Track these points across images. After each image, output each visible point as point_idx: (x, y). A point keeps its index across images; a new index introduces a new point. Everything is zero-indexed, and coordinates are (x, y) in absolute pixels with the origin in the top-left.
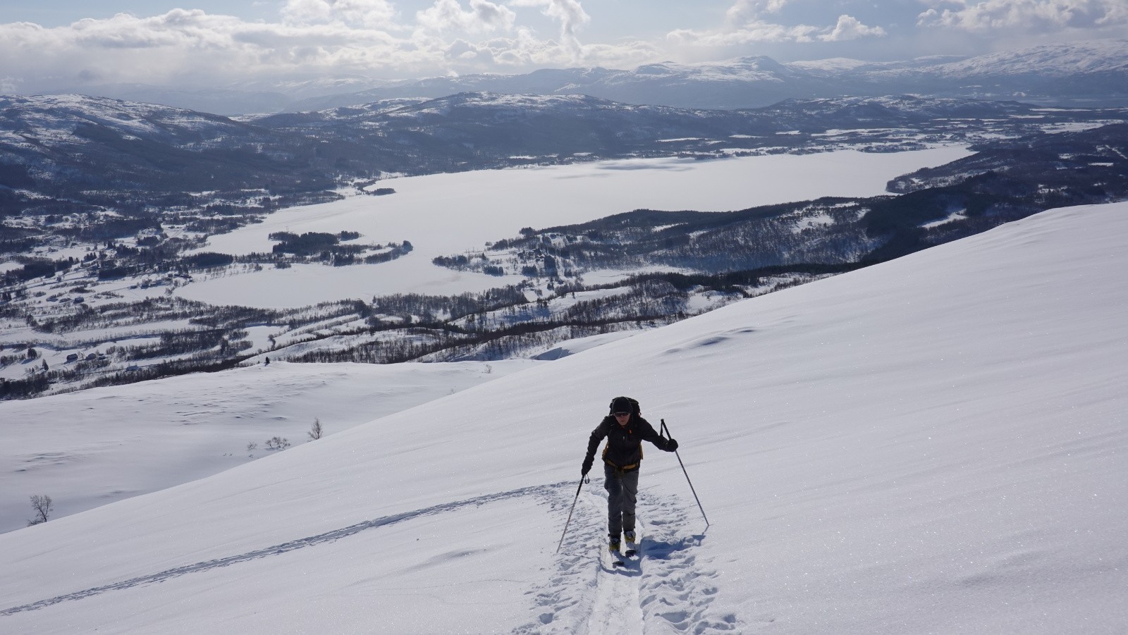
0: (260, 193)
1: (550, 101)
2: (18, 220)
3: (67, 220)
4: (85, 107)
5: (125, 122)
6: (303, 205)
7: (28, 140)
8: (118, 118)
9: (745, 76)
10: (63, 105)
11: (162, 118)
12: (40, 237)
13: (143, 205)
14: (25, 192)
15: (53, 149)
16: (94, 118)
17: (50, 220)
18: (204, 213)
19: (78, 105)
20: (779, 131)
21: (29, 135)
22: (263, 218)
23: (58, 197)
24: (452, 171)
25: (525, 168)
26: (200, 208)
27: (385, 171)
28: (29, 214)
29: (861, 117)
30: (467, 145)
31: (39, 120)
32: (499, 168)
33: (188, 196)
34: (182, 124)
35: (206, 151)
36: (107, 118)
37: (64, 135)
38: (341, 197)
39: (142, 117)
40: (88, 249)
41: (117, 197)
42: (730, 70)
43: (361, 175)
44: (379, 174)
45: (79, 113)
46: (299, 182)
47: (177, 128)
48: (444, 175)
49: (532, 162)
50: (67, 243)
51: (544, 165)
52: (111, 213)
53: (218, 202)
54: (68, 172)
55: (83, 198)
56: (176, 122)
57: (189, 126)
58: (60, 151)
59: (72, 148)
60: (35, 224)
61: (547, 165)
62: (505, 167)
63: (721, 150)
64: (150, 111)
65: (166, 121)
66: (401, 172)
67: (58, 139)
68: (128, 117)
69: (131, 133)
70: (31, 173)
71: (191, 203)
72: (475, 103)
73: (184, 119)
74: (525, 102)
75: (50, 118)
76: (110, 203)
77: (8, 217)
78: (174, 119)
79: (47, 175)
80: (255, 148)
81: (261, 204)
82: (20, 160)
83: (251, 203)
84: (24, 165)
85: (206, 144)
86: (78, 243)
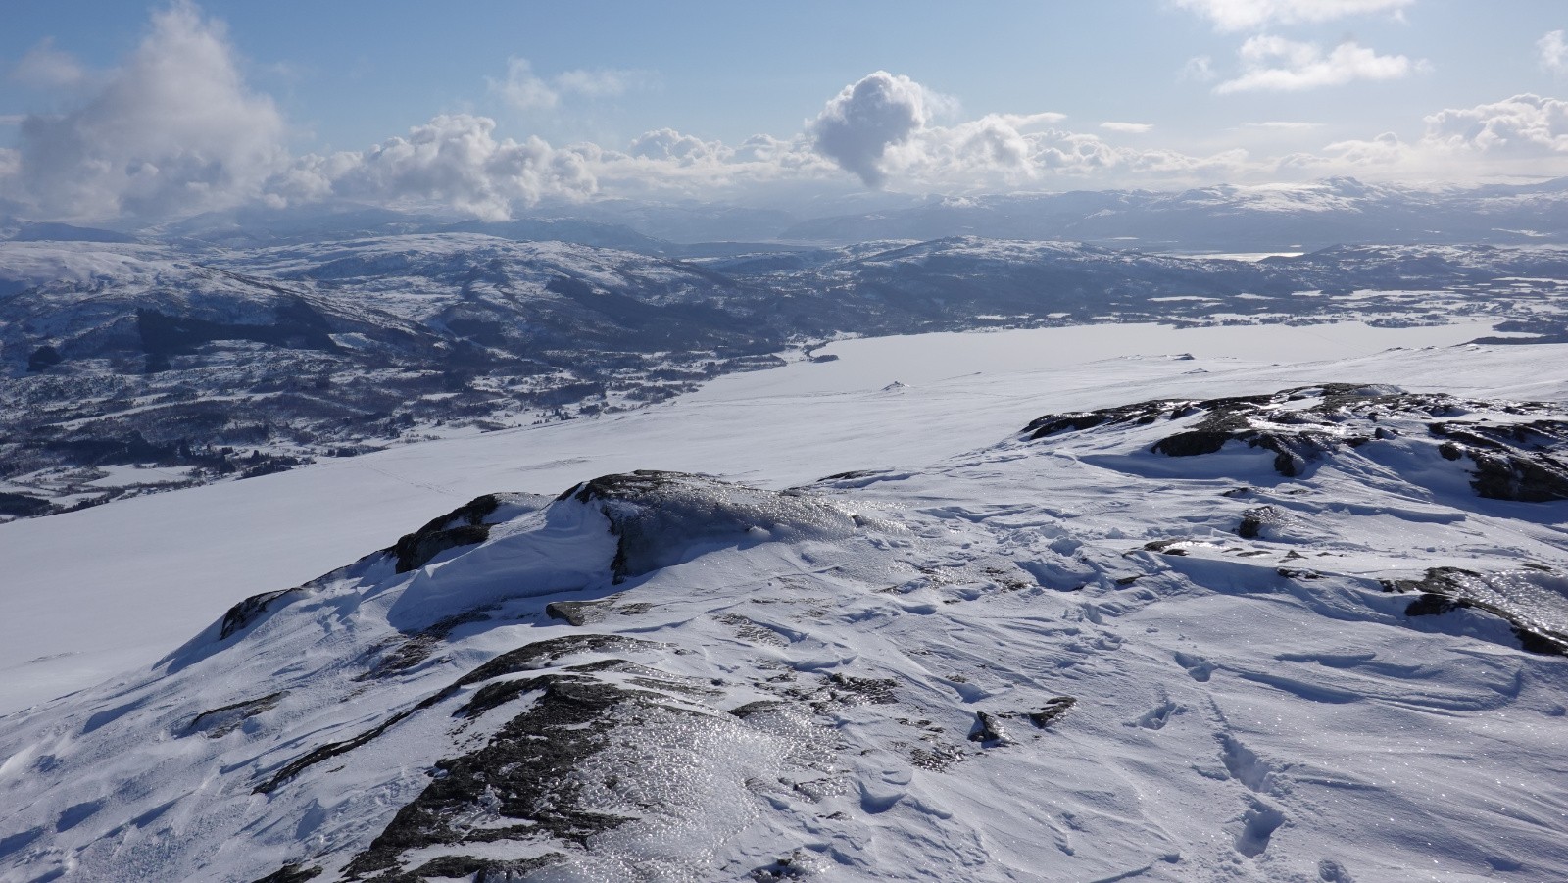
0: (708, 356)
1: (1040, 250)
2: (485, 382)
3: (526, 382)
4: (561, 259)
5: (597, 275)
6: (744, 371)
7: (506, 296)
8: (590, 270)
9: (1316, 205)
10: (541, 257)
11: (633, 269)
12: (500, 400)
13: (596, 367)
14: (496, 351)
15: (527, 305)
16: (566, 271)
17: (512, 382)
18: (649, 378)
19: (555, 256)
20: (1297, 290)
21: (506, 290)
22: (700, 386)
23: (524, 357)
24: (909, 333)
25: (986, 332)
26: (648, 371)
27: (842, 331)
28: (496, 375)
29: (1407, 274)
30: (936, 300)
31: (517, 273)
32: (960, 331)
33: (639, 358)
34: (651, 277)
35: (670, 307)
36: (580, 270)
37: (539, 290)
38: (784, 363)
39: (614, 269)
40: (538, 416)
41: (575, 358)
42: (1300, 197)
43: (816, 334)
44: (833, 334)
45: (555, 266)
46: (751, 341)
47: (645, 280)
48: (900, 337)
49: (997, 324)
50: (522, 408)
51: (1008, 328)
52: (567, 375)
53: (665, 365)
54: (536, 330)
55: (545, 358)
56: (645, 273)
57: (657, 278)
58: (533, 307)
59: (543, 304)
60: (499, 386)
61: (1012, 328)
62: (966, 329)
63: (1212, 316)
64: (623, 261)
65: (636, 272)
66: (857, 332)
67: (532, 294)
68: (600, 269)
69: (600, 286)
70: (504, 331)
71: (640, 366)
72: (958, 250)
73: (653, 271)
74: (1012, 250)
75: (528, 271)
76: (567, 364)
77: (477, 378)
78: (643, 270)
79: (516, 334)
80: (717, 302)
81: (704, 369)
82: (495, 317)
83: (697, 367)
84: (498, 323)
85: (670, 299)
86: (531, 408)
